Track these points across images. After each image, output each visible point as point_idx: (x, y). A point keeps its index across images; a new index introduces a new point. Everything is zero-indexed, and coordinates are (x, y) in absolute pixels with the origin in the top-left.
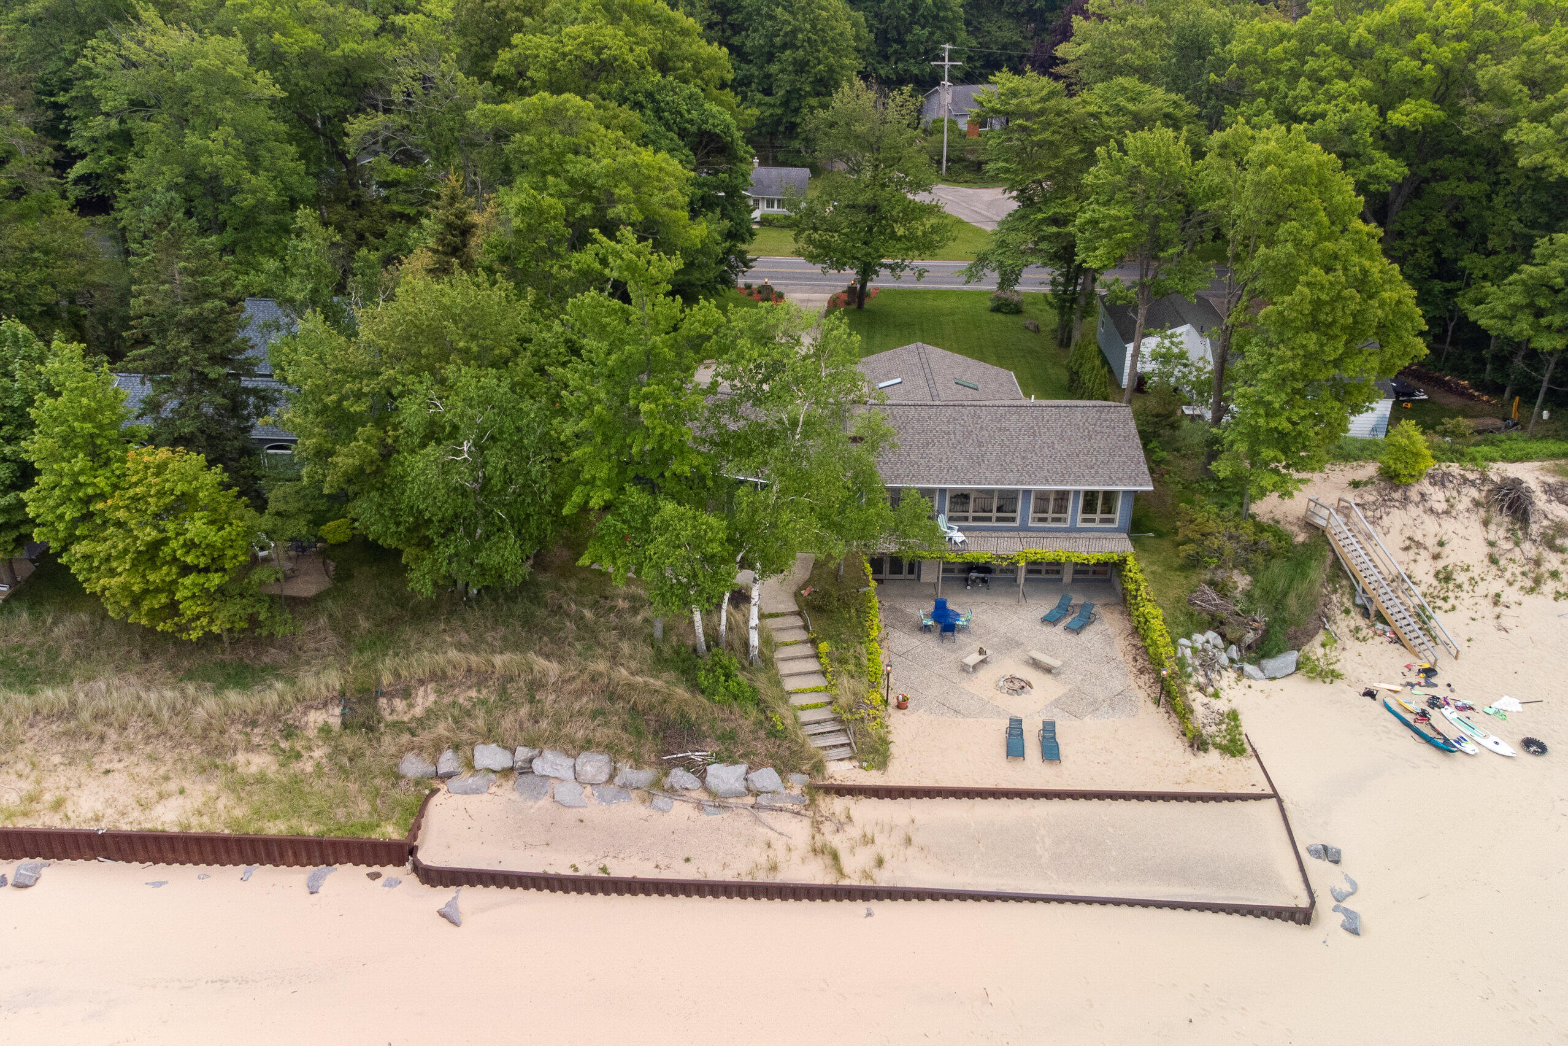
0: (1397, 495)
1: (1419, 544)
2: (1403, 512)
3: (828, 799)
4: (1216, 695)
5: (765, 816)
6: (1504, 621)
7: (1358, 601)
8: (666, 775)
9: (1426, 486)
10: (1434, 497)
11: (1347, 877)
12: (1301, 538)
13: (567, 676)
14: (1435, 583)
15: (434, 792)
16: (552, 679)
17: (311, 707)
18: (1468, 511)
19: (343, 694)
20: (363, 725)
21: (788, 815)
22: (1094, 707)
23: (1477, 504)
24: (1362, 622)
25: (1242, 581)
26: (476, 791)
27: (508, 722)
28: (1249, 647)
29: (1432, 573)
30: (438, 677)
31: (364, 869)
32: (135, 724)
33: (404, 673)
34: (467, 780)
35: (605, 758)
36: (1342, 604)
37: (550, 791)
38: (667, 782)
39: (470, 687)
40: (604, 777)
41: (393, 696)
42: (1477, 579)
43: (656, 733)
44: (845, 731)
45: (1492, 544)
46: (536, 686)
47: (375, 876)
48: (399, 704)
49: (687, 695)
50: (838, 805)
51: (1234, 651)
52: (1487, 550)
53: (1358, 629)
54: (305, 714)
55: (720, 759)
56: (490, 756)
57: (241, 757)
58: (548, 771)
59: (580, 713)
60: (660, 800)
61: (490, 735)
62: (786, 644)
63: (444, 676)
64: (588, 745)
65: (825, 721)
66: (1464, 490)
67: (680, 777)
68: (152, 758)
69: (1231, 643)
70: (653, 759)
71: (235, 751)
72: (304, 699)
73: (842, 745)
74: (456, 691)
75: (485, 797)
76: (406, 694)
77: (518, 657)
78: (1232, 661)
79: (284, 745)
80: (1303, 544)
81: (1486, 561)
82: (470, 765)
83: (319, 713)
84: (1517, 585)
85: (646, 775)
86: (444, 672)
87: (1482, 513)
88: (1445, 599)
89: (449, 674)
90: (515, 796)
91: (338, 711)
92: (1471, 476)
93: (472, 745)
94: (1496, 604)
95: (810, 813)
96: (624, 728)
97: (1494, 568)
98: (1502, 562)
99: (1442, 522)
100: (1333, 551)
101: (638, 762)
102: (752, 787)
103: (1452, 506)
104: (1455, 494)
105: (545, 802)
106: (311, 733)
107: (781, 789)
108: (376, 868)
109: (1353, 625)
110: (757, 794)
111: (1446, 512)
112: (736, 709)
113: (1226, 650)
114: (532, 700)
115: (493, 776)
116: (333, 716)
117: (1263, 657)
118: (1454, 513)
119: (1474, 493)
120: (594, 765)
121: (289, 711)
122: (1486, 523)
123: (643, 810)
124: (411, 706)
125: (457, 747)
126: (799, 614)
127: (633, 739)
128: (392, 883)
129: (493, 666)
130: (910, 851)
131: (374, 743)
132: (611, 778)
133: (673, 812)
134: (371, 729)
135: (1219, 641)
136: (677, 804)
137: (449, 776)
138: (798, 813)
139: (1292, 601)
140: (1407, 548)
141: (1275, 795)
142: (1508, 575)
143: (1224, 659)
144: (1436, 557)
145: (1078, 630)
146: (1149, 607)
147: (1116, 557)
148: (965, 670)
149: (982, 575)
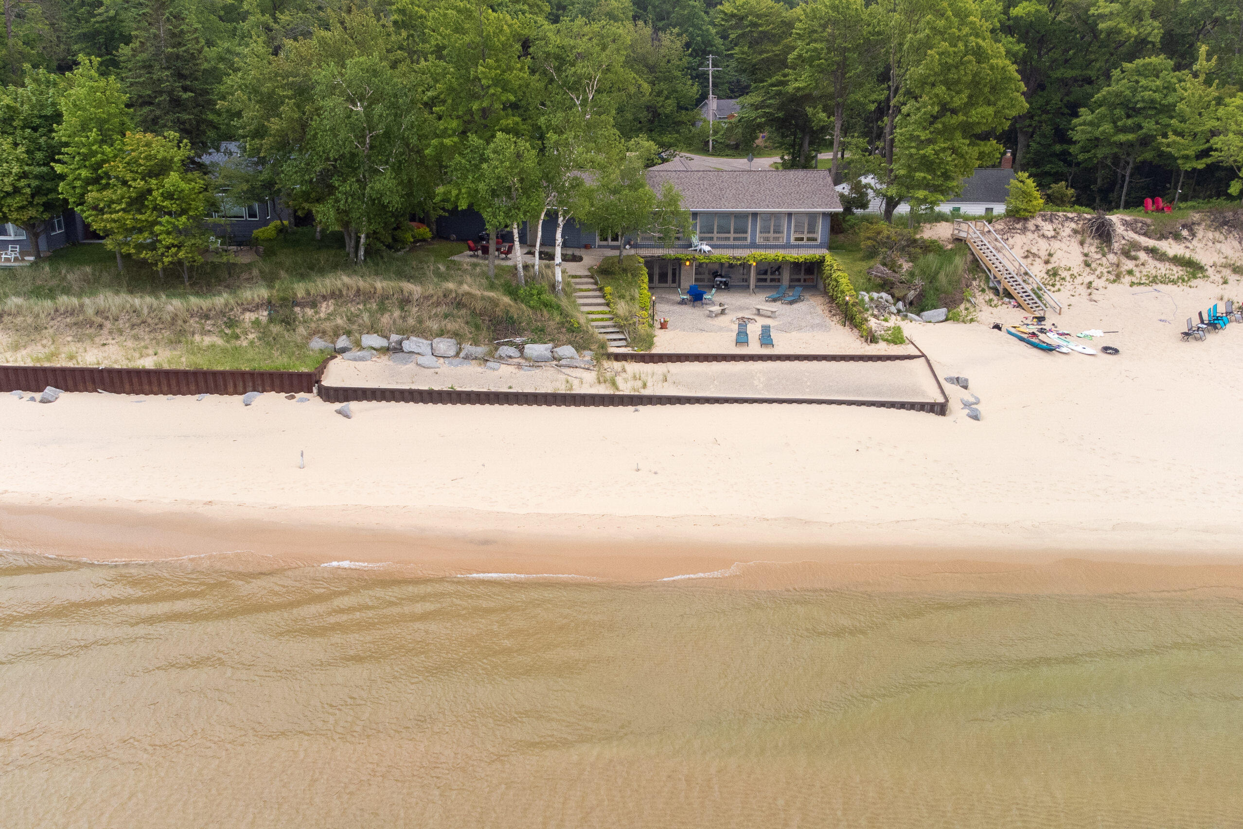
0: (1019, 226)
1: (1034, 255)
2: (1023, 236)
3: (610, 363)
4: (886, 321)
5: (565, 370)
6: (1094, 297)
7: (991, 285)
8: (496, 349)
9: (1039, 221)
10: (1045, 228)
11: (972, 395)
12: (950, 247)
13: (427, 294)
14: (1046, 276)
15: (333, 357)
16: (416, 297)
17: (247, 309)
18: (1069, 236)
19: (269, 302)
20: (283, 321)
21: (581, 369)
22: (800, 329)
23: (1075, 232)
24: (992, 296)
25: (906, 266)
26: (362, 359)
27: (385, 319)
28: (911, 303)
29: (1044, 271)
30: (335, 295)
31: (283, 395)
32: (124, 317)
33: (312, 292)
34: (356, 353)
35: (453, 341)
36: (979, 286)
37: (415, 361)
38: (497, 355)
39: (358, 303)
40: (452, 353)
41: (305, 306)
42: (1076, 274)
43: (489, 328)
44: (622, 332)
45: (1086, 255)
46: (405, 302)
47: (291, 398)
48: (309, 312)
49: (512, 303)
50: (617, 365)
51: (900, 305)
52: (1082, 258)
53: (991, 300)
54: (243, 313)
55: (533, 342)
56: (373, 340)
57: (197, 338)
58: (414, 348)
59: (436, 315)
60: (492, 364)
61: (373, 329)
62: (582, 290)
63: (341, 295)
64: (441, 333)
65: (608, 327)
66: (1066, 224)
67: (505, 350)
68: (136, 338)
69: (898, 300)
70: (487, 341)
71: (193, 334)
72: (242, 304)
73: (621, 340)
74: (349, 305)
75: (369, 362)
76: (314, 305)
77: (392, 284)
78: (899, 311)
79: (227, 331)
80: (951, 249)
81: (1082, 265)
82: (358, 344)
83: (252, 314)
84: (1104, 279)
85: (480, 350)
86: (340, 291)
87: (1079, 237)
88: (1053, 285)
89: (344, 293)
90: (391, 363)
91: (266, 313)
92: (1070, 215)
93: (360, 333)
94: (1089, 288)
95: (596, 369)
96: (467, 323)
97: (1088, 269)
98: (1093, 265)
99: (1052, 243)
100: (973, 254)
101: (476, 343)
102: (556, 356)
103: (1058, 233)
104: (1060, 226)
105: (411, 366)
106: (247, 324)
107: (576, 357)
108: (292, 394)
109: (987, 298)
110: (560, 359)
111: (1054, 237)
112: (545, 313)
113: (895, 304)
114: (402, 309)
115: (374, 352)
116: (262, 315)
117: (923, 310)
118: (1059, 238)
119: (1073, 225)
120: (445, 345)
121: (232, 310)
122: (1082, 243)
123: (479, 369)
124: (317, 312)
125: (349, 333)
126: (592, 277)
127: (473, 330)
128: (302, 400)
129: (375, 288)
130: (665, 384)
131: (292, 332)
132: (457, 354)
133: (500, 370)
134: (288, 323)
135: (889, 298)
136: (502, 366)
137: (343, 350)
138: (588, 369)
139: (942, 277)
140: (1026, 257)
141: (923, 355)
142: (1098, 272)
143: (893, 309)
144: (1047, 262)
145: (791, 303)
146: (839, 273)
147: (817, 257)
148: (710, 317)
149: (724, 279)
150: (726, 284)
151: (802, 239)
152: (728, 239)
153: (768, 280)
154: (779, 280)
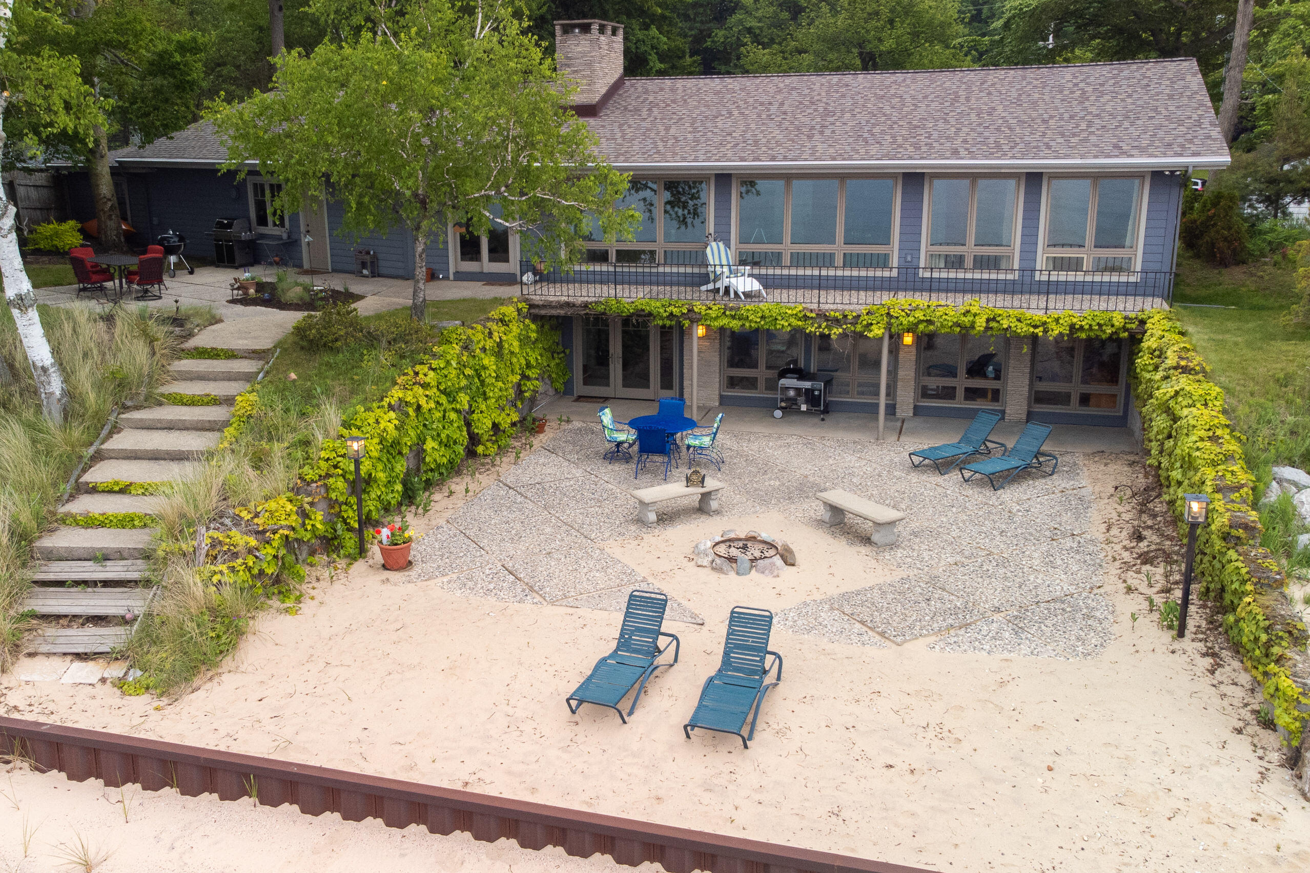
22: (958, 619)
62: (177, 401)
65: (119, 555)
73: (120, 620)
126: (263, 357)
145: (995, 481)
146: (1183, 382)
147: (1118, 321)
148: (640, 521)
149: (807, 385)
150: (812, 398)
151: (1075, 265)
152: (827, 260)
153: (960, 393)
154: (996, 395)
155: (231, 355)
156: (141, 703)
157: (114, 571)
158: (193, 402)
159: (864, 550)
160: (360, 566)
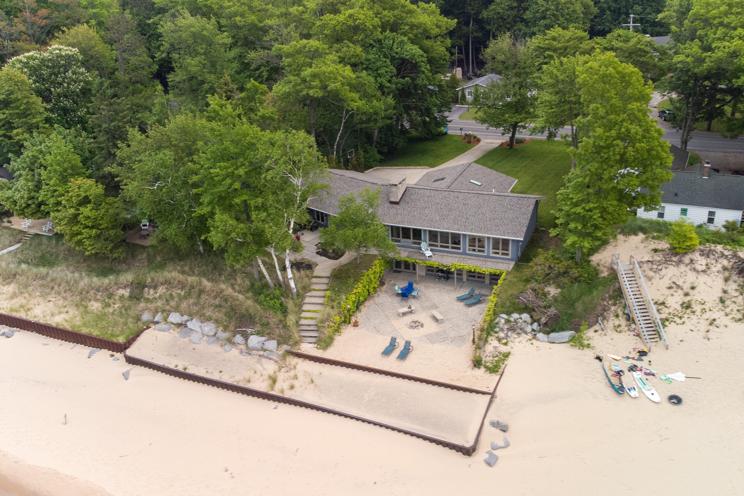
0: (675, 259)
1: (678, 286)
2: (677, 268)
3: (292, 358)
4: (506, 344)
5: (264, 360)
6: (710, 335)
7: (626, 312)
8: (234, 336)
9: (696, 256)
10: (699, 262)
11: (505, 439)
12: (605, 274)
13: (213, 289)
14: (679, 308)
15: (148, 328)
16: (208, 290)
17: (120, 287)
18: (718, 272)
20: (136, 297)
21: (272, 362)
22: (445, 340)
23: (725, 269)
24: (622, 322)
25: (554, 291)
26: (164, 330)
28: (546, 324)
29: (681, 302)
32: (63, 285)
33: (156, 279)
34: (162, 326)
35: (214, 325)
36: (616, 312)
37: (190, 335)
38: (233, 340)
39: (178, 289)
40: (212, 333)
41: (150, 288)
42: (707, 310)
44: (317, 331)
45: (725, 292)
46: (201, 292)
47: (112, 356)
48: (152, 291)
49: (252, 304)
50: (295, 361)
51: (535, 326)
52: (721, 294)
53: (619, 326)
55: (257, 333)
56: (175, 318)
57: (92, 302)
58: (192, 327)
59: (212, 305)
60: (228, 347)
62: (315, 290)
65: (312, 325)
66: (720, 261)
67: (238, 338)
69: (535, 321)
70: (233, 329)
72: (118, 284)
73: (315, 337)
74: (173, 289)
76: (155, 287)
77: (197, 279)
78: (533, 330)
79: (107, 301)
80: (605, 278)
81: (718, 301)
82: (166, 320)
83: (122, 290)
84: (730, 316)
85: (226, 335)
86: (170, 280)
87: (727, 274)
88: (680, 318)
89: (172, 282)
90: (177, 335)
92: (726, 253)
93: (170, 312)
94: (711, 324)
95: (281, 362)
96: (226, 314)
97: (721, 305)
98: (728, 302)
99: (699, 276)
101: (226, 329)
102: (264, 347)
103: (709, 268)
104: (714, 262)
106: (117, 298)
107: (275, 350)
108: (114, 353)
109: (618, 323)
110: (265, 350)
111: (704, 271)
112: (273, 313)
113: (531, 324)
114: (197, 297)
115: (173, 326)
116: (126, 293)
117: (553, 331)
118: (709, 272)
119: (725, 262)
122: (726, 280)
123: (219, 350)
124: (156, 293)
125: (164, 312)
126: (329, 278)
128: (116, 359)
129: (188, 281)
130: (309, 386)
131: (137, 305)
132: (215, 334)
133: (230, 352)
134: (138, 299)
135: (529, 320)
136: (233, 349)
138: (276, 362)
139: (579, 307)
140: (670, 288)
141: (493, 395)
142: (728, 310)
143: (529, 329)
144: (686, 294)
147: (500, 270)
148: (399, 315)
149: (443, 274)
150: (444, 277)
151: (498, 253)
152: (448, 247)
155: (322, 277)
156: (321, 351)
157: (312, 328)
158: (317, 290)
159: (437, 324)
160: (350, 325)
